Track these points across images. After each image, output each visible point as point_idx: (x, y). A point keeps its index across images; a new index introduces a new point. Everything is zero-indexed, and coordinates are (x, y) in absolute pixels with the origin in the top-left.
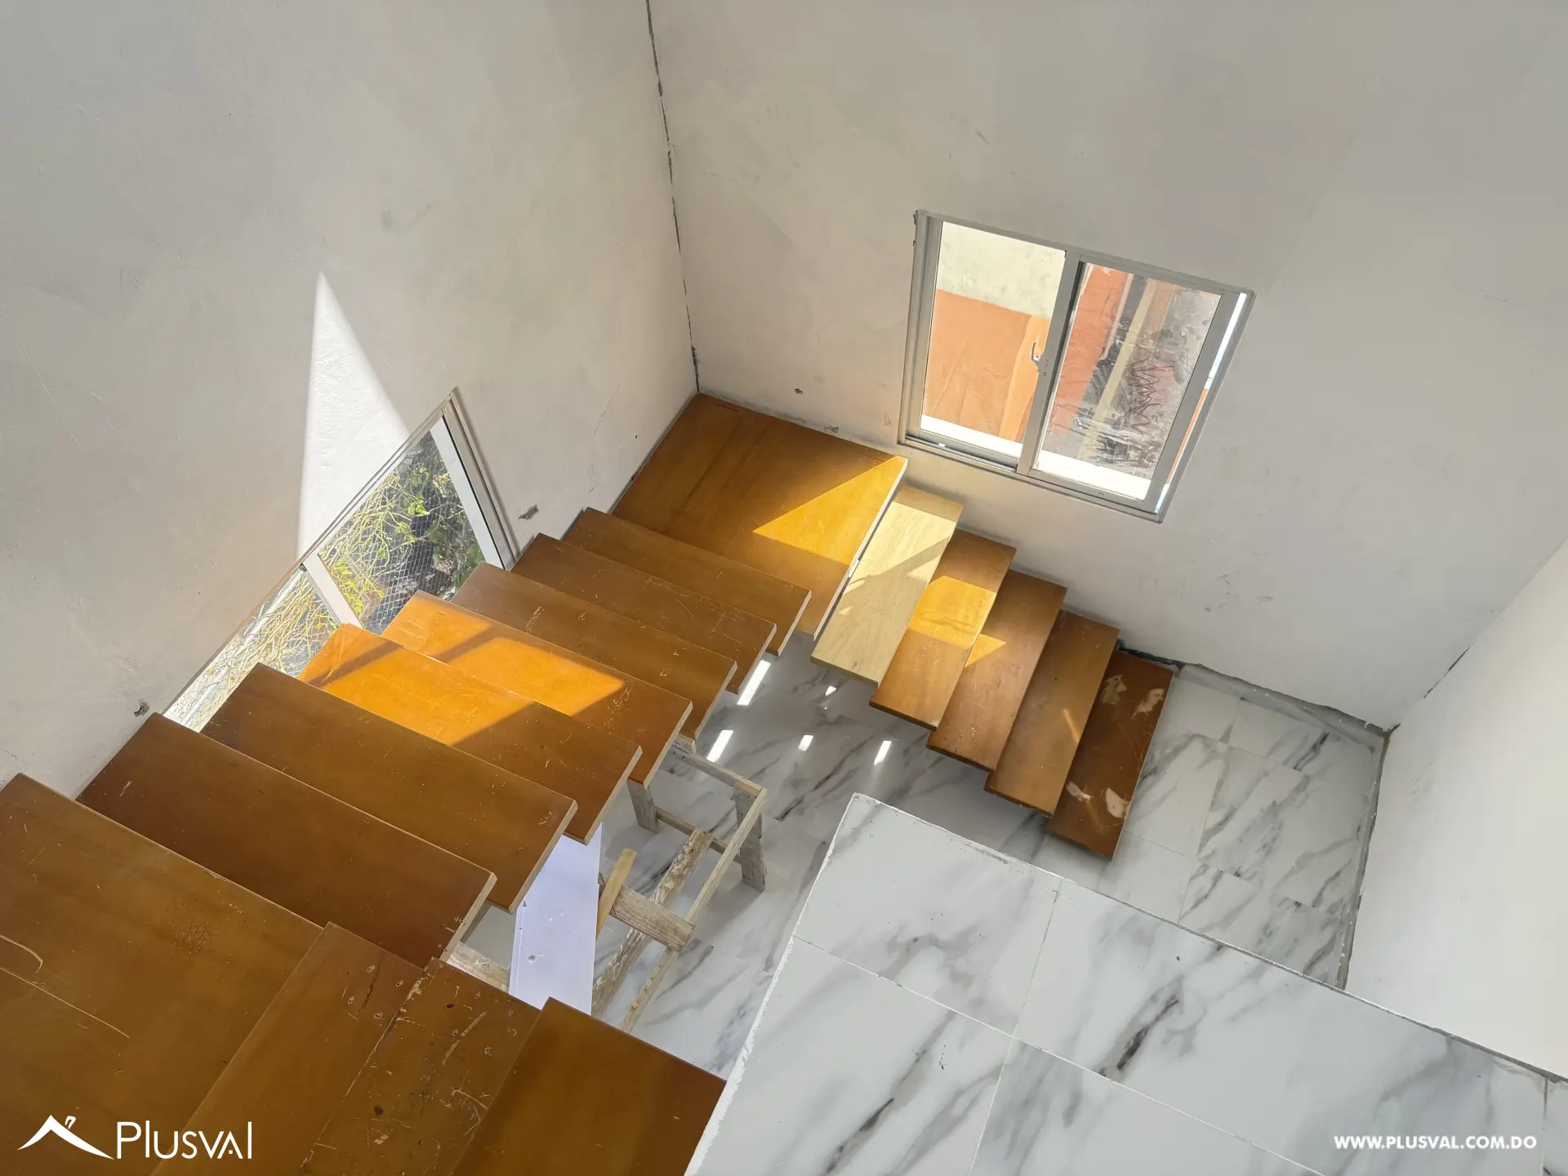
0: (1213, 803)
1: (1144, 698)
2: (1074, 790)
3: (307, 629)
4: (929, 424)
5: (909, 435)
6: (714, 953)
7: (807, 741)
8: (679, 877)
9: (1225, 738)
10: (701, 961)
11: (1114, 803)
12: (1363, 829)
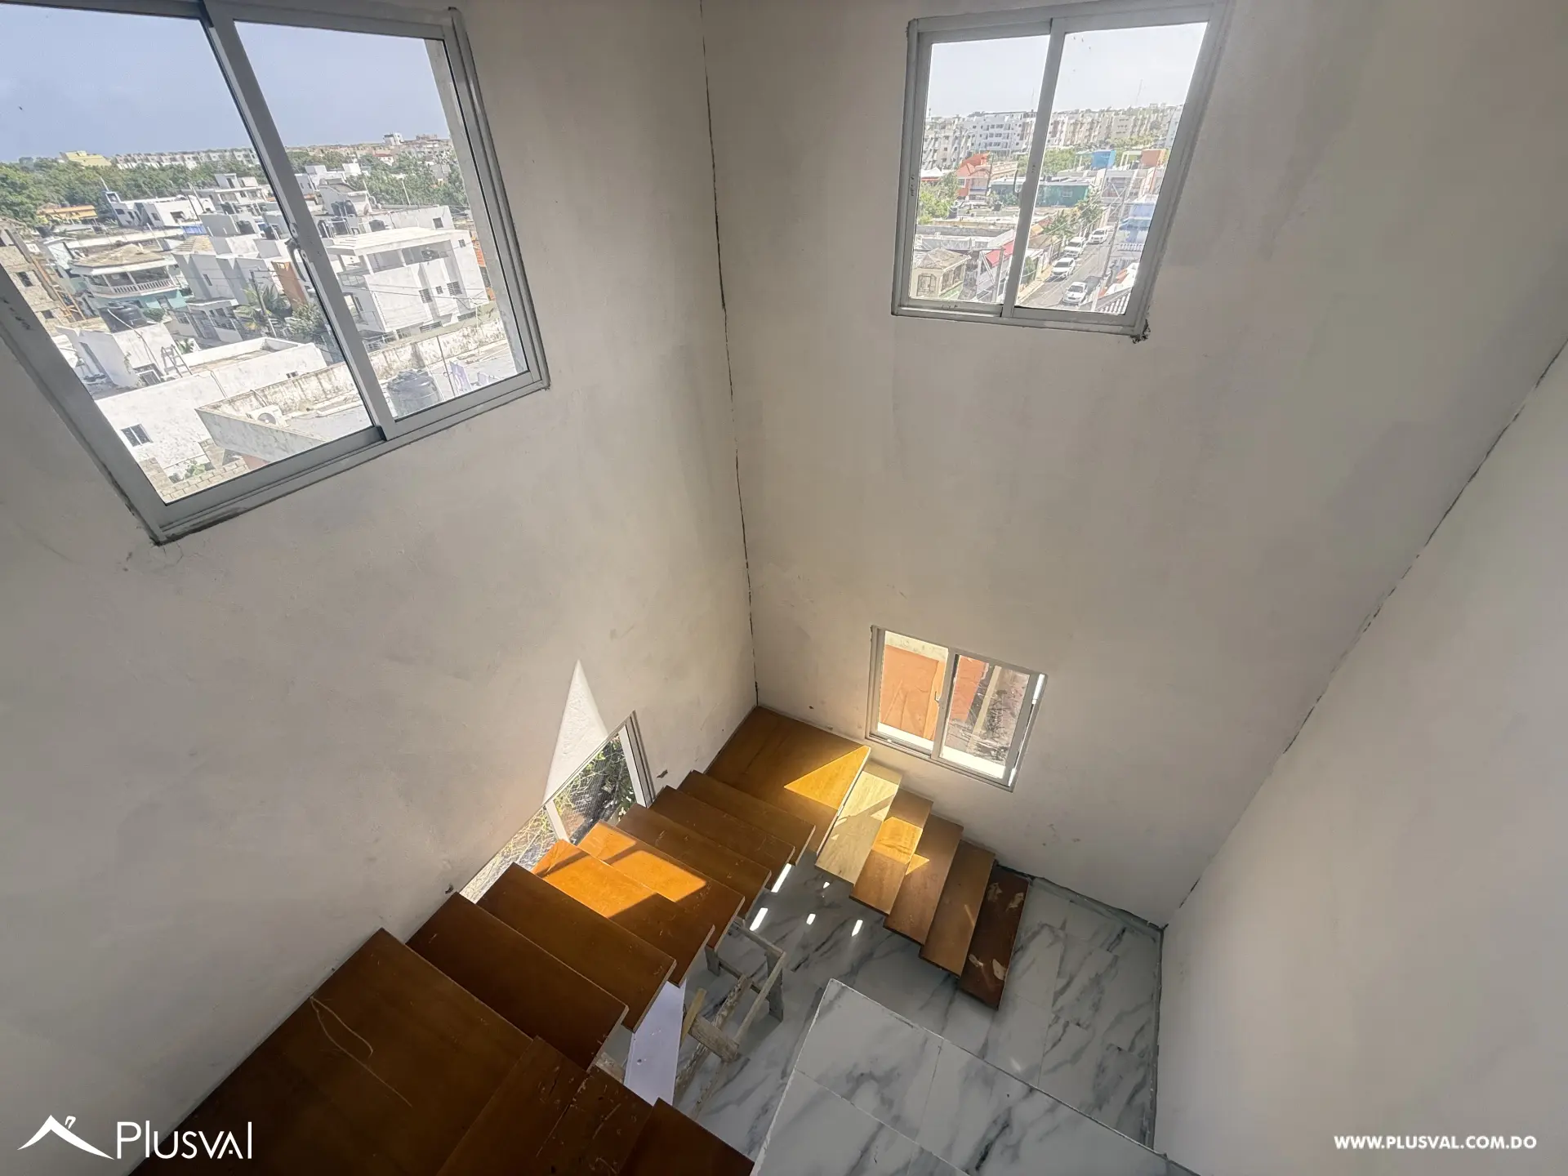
0: (1059, 973)
1: (1012, 899)
2: (973, 958)
3: (530, 825)
4: (882, 729)
5: (872, 734)
6: (749, 1064)
7: (811, 918)
8: (731, 1008)
9: (1063, 928)
10: (742, 1068)
11: (998, 969)
12: (1155, 996)
